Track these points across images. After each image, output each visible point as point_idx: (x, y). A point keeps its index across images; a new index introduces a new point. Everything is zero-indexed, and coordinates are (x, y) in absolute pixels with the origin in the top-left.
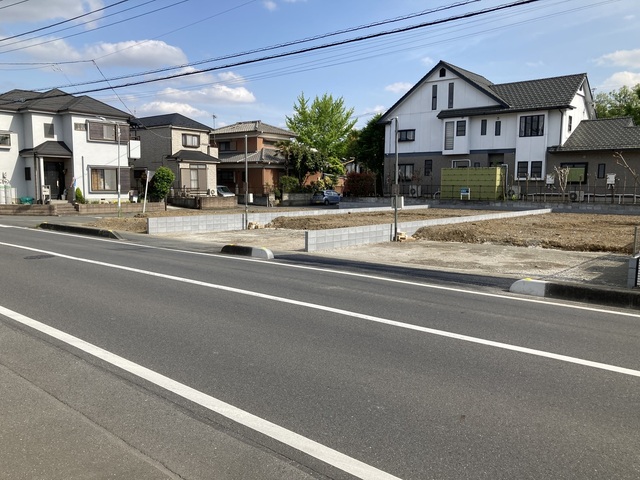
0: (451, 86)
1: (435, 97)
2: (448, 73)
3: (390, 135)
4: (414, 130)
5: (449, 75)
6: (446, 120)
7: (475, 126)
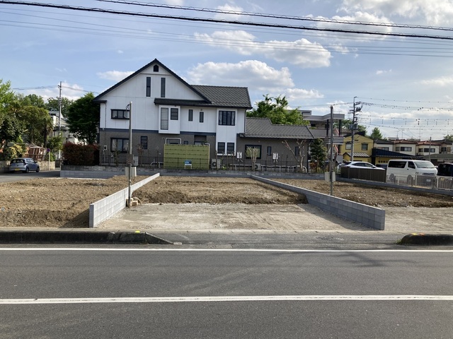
0: (163, 81)
1: (148, 86)
2: (160, 69)
3: (105, 113)
4: (130, 111)
5: (161, 71)
6: (161, 106)
7: (183, 114)
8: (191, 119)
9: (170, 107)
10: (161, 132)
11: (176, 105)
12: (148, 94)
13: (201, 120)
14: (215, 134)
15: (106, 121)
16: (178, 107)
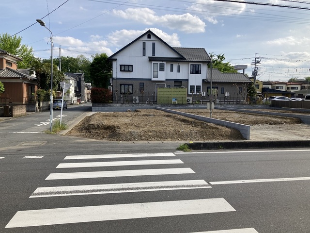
0: (154, 44)
1: (144, 49)
2: (152, 37)
3: (116, 67)
4: (132, 66)
6: (153, 62)
7: (167, 67)
8: (172, 70)
9: (159, 63)
10: (153, 79)
11: (163, 61)
12: (144, 54)
13: (179, 71)
14: (187, 80)
15: (116, 73)
16: (164, 63)
